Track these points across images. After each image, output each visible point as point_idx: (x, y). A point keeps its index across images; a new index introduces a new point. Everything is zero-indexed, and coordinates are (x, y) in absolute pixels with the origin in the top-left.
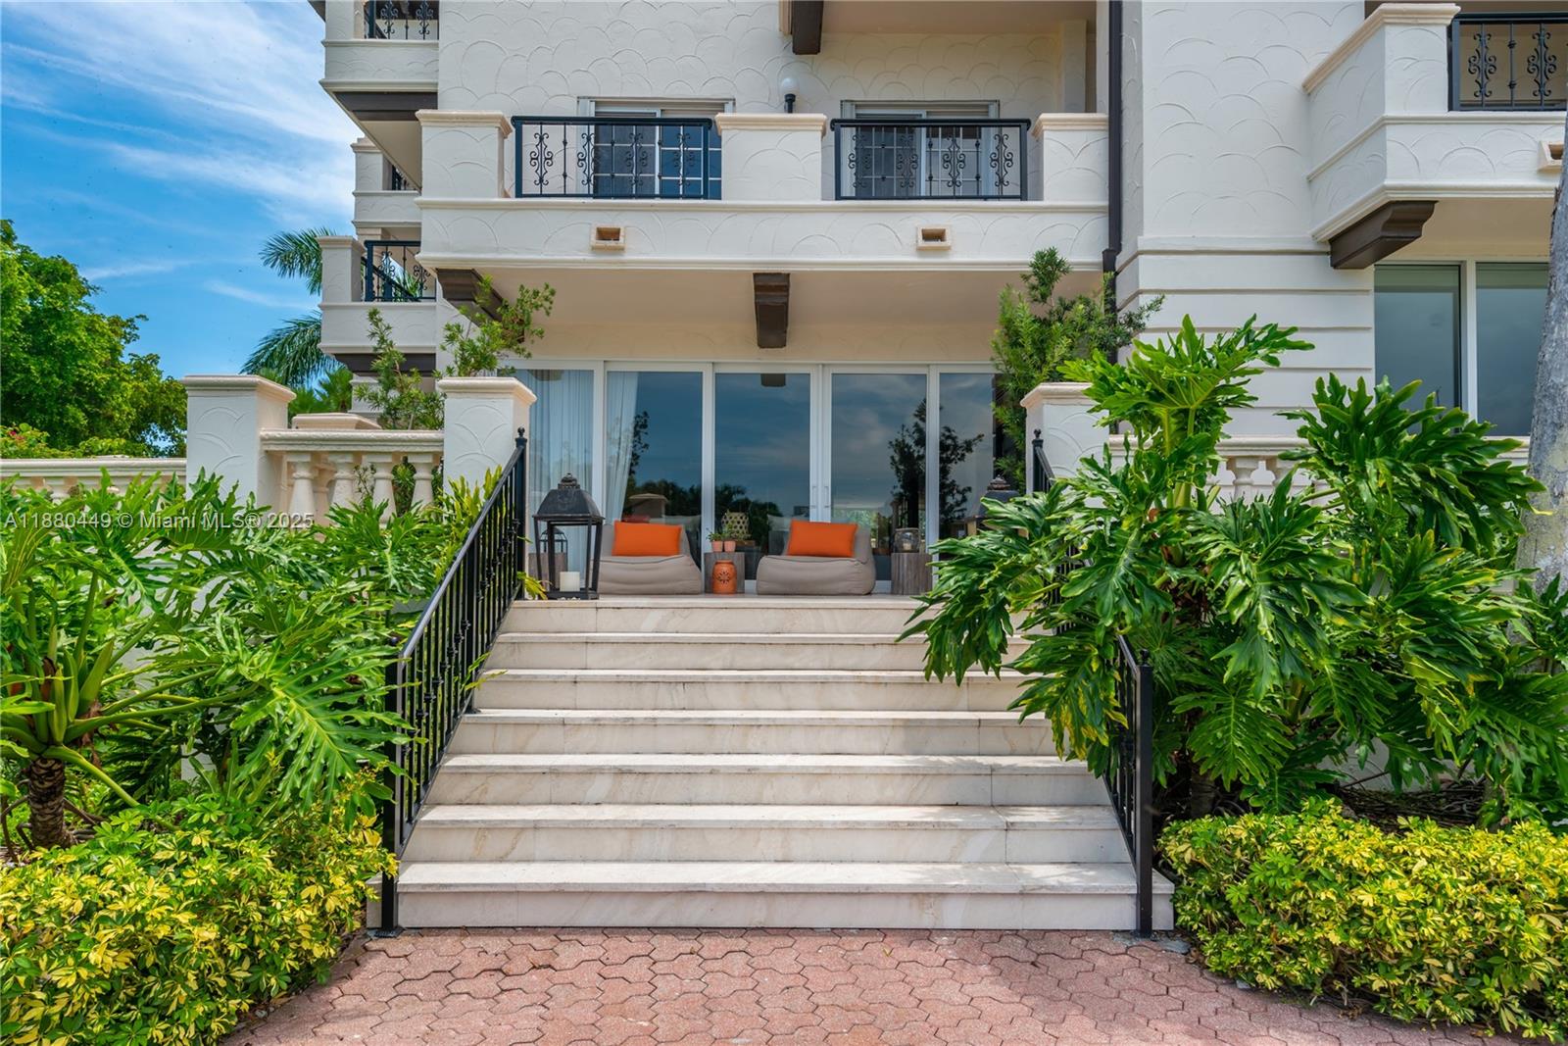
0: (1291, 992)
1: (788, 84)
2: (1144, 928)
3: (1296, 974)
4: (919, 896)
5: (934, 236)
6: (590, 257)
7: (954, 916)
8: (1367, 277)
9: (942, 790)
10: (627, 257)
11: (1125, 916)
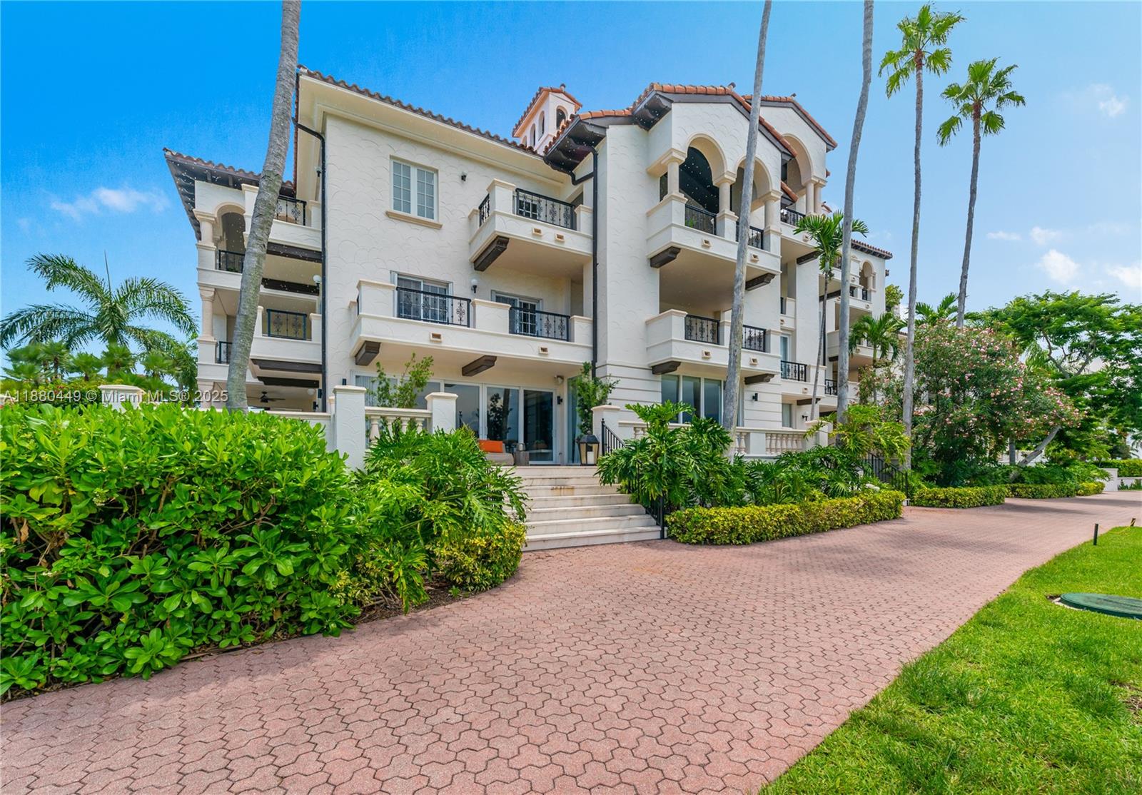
0: (698, 543)
1: (474, 282)
2: (662, 537)
3: (700, 538)
4: (619, 534)
5: (544, 350)
6: (429, 343)
7: (626, 538)
8: (659, 377)
9: (609, 513)
10: (443, 345)
11: (658, 535)
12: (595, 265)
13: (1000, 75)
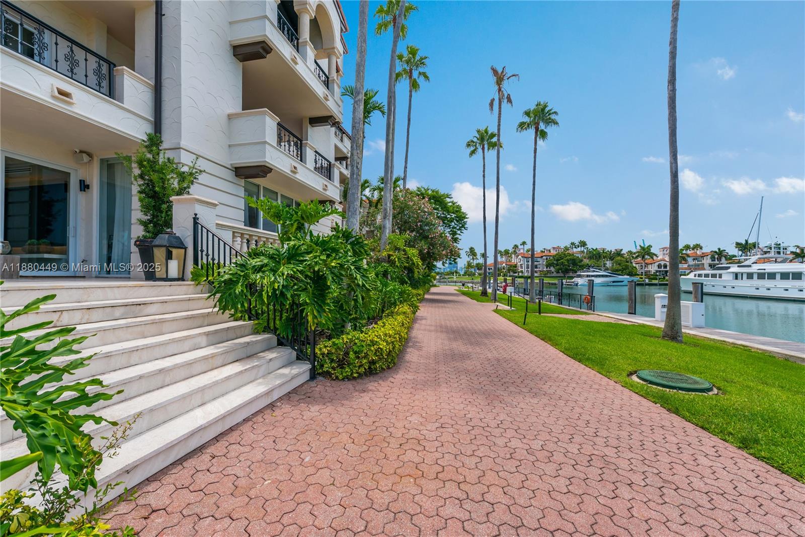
5: (64, 94)
8: (242, 182)
12: (159, 15)
13: (422, 59)
